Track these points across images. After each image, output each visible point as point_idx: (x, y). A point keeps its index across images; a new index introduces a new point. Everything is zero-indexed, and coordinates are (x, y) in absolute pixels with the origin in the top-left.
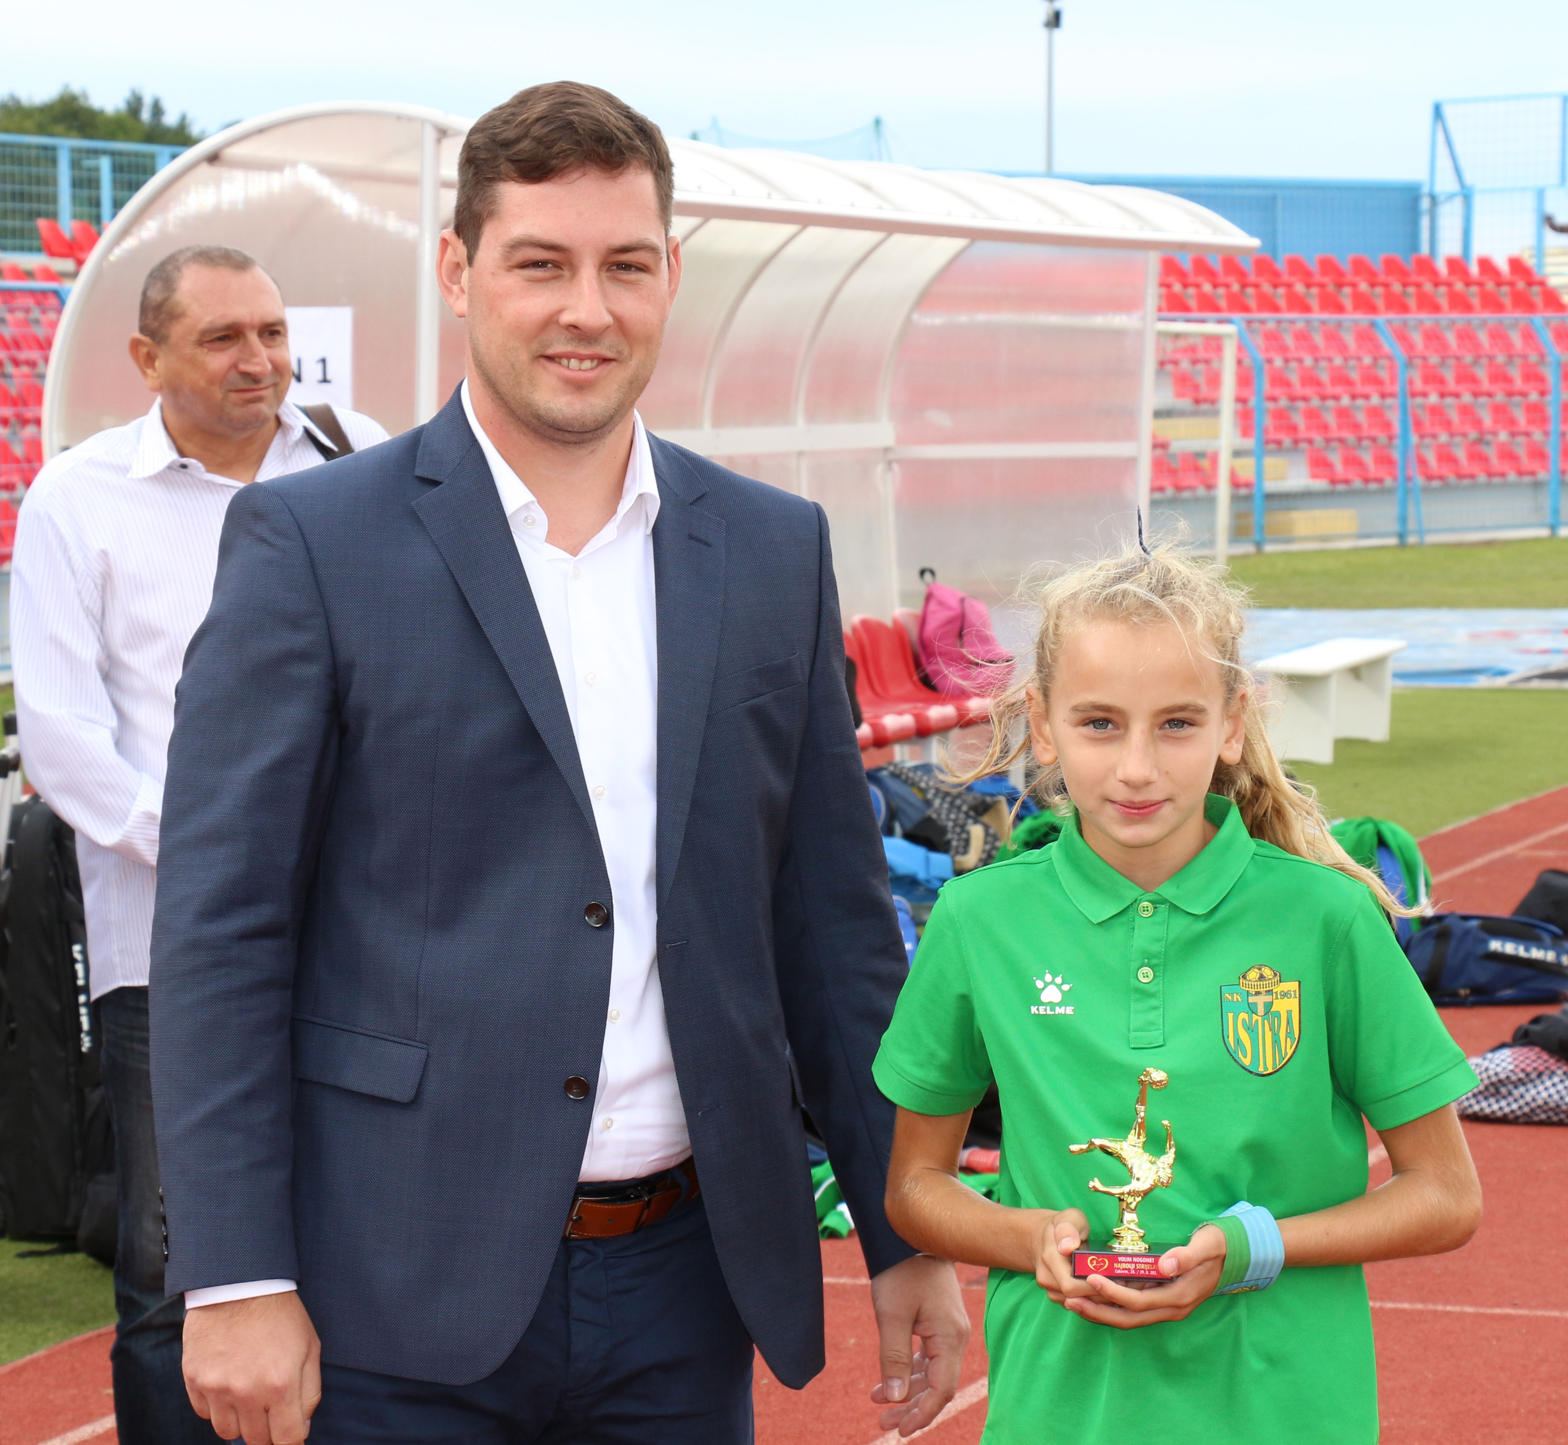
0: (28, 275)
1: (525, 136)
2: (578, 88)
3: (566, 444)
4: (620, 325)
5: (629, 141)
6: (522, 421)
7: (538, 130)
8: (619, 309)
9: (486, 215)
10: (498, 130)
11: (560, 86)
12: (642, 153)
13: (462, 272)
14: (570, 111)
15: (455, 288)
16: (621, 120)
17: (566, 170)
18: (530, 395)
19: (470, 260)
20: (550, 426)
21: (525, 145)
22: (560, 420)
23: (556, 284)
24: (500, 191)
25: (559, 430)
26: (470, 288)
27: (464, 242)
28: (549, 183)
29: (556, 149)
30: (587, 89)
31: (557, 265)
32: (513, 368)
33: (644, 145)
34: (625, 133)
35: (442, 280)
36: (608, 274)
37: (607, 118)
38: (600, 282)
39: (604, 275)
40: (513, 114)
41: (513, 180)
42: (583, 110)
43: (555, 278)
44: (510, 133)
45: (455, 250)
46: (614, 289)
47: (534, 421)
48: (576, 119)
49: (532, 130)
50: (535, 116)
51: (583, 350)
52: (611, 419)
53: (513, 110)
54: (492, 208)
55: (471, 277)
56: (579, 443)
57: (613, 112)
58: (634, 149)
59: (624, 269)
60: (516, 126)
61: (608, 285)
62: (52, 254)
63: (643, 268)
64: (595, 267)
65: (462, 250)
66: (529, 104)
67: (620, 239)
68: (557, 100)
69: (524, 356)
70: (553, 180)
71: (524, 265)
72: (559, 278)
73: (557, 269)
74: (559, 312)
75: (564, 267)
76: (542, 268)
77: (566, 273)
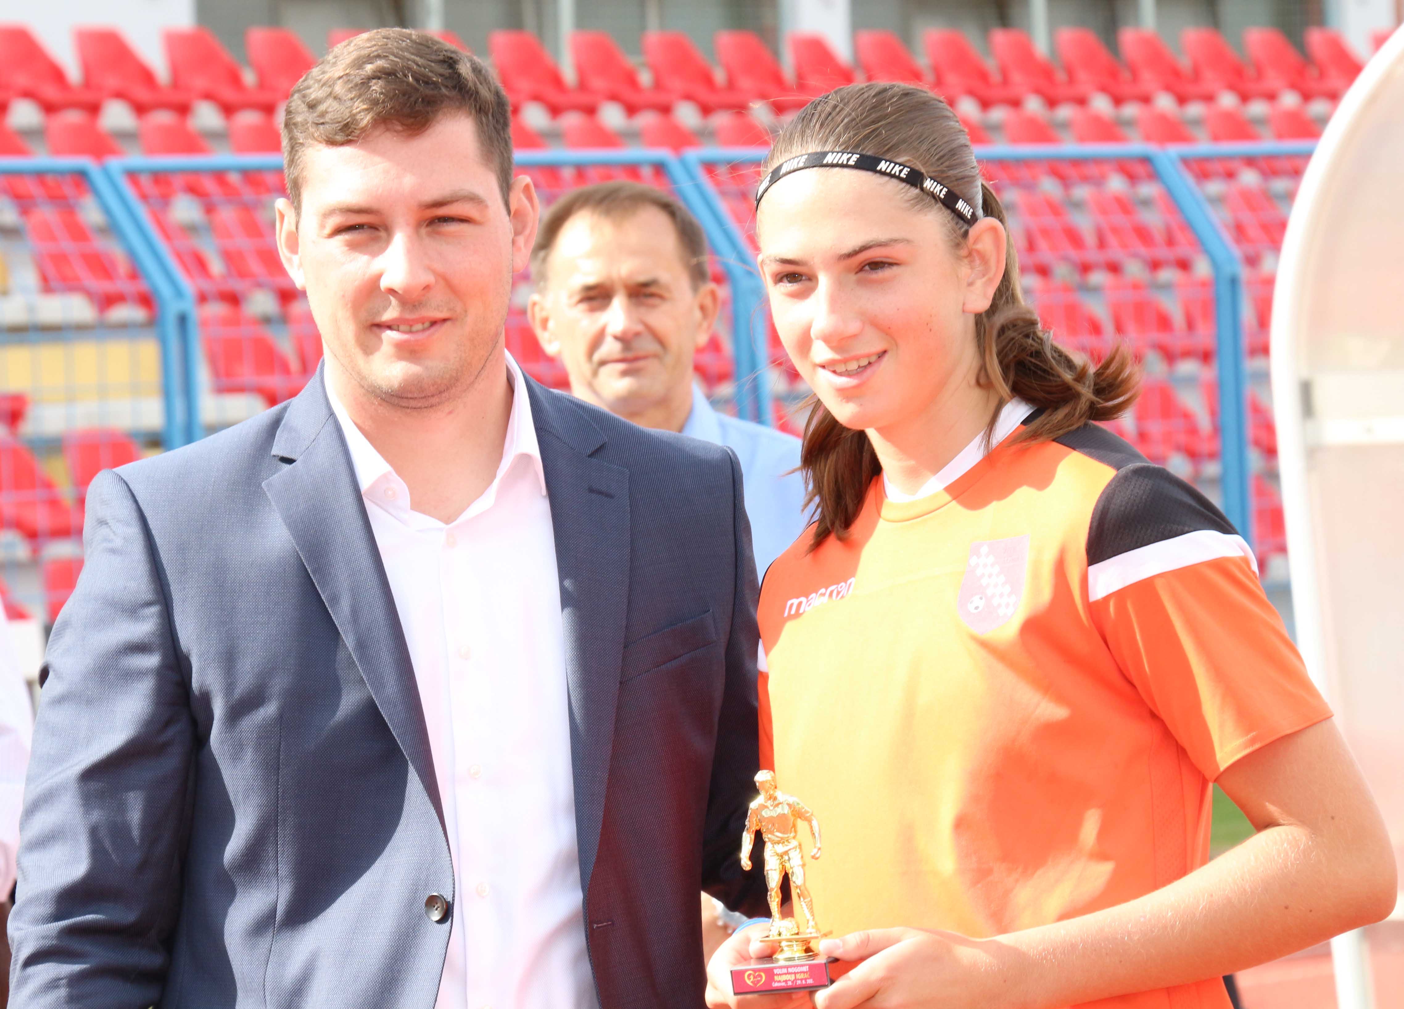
3: (418, 410)
6: (370, 391)
10: (309, 91)
18: (366, 365)
20: (391, 395)
24: (310, 157)
25: (401, 397)
31: (373, 227)
36: (429, 230)
38: (418, 240)
39: (423, 231)
43: (373, 240)
44: (317, 94)
46: (435, 245)
47: (377, 391)
49: (335, 89)
50: (338, 73)
51: (409, 315)
56: (430, 407)
59: (446, 222)
61: (428, 241)
63: (465, 219)
64: (409, 225)
71: (341, 230)
72: (376, 239)
73: (373, 231)
74: (379, 277)
75: (380, 228)
76: (361, 231)
77: (383, 234)
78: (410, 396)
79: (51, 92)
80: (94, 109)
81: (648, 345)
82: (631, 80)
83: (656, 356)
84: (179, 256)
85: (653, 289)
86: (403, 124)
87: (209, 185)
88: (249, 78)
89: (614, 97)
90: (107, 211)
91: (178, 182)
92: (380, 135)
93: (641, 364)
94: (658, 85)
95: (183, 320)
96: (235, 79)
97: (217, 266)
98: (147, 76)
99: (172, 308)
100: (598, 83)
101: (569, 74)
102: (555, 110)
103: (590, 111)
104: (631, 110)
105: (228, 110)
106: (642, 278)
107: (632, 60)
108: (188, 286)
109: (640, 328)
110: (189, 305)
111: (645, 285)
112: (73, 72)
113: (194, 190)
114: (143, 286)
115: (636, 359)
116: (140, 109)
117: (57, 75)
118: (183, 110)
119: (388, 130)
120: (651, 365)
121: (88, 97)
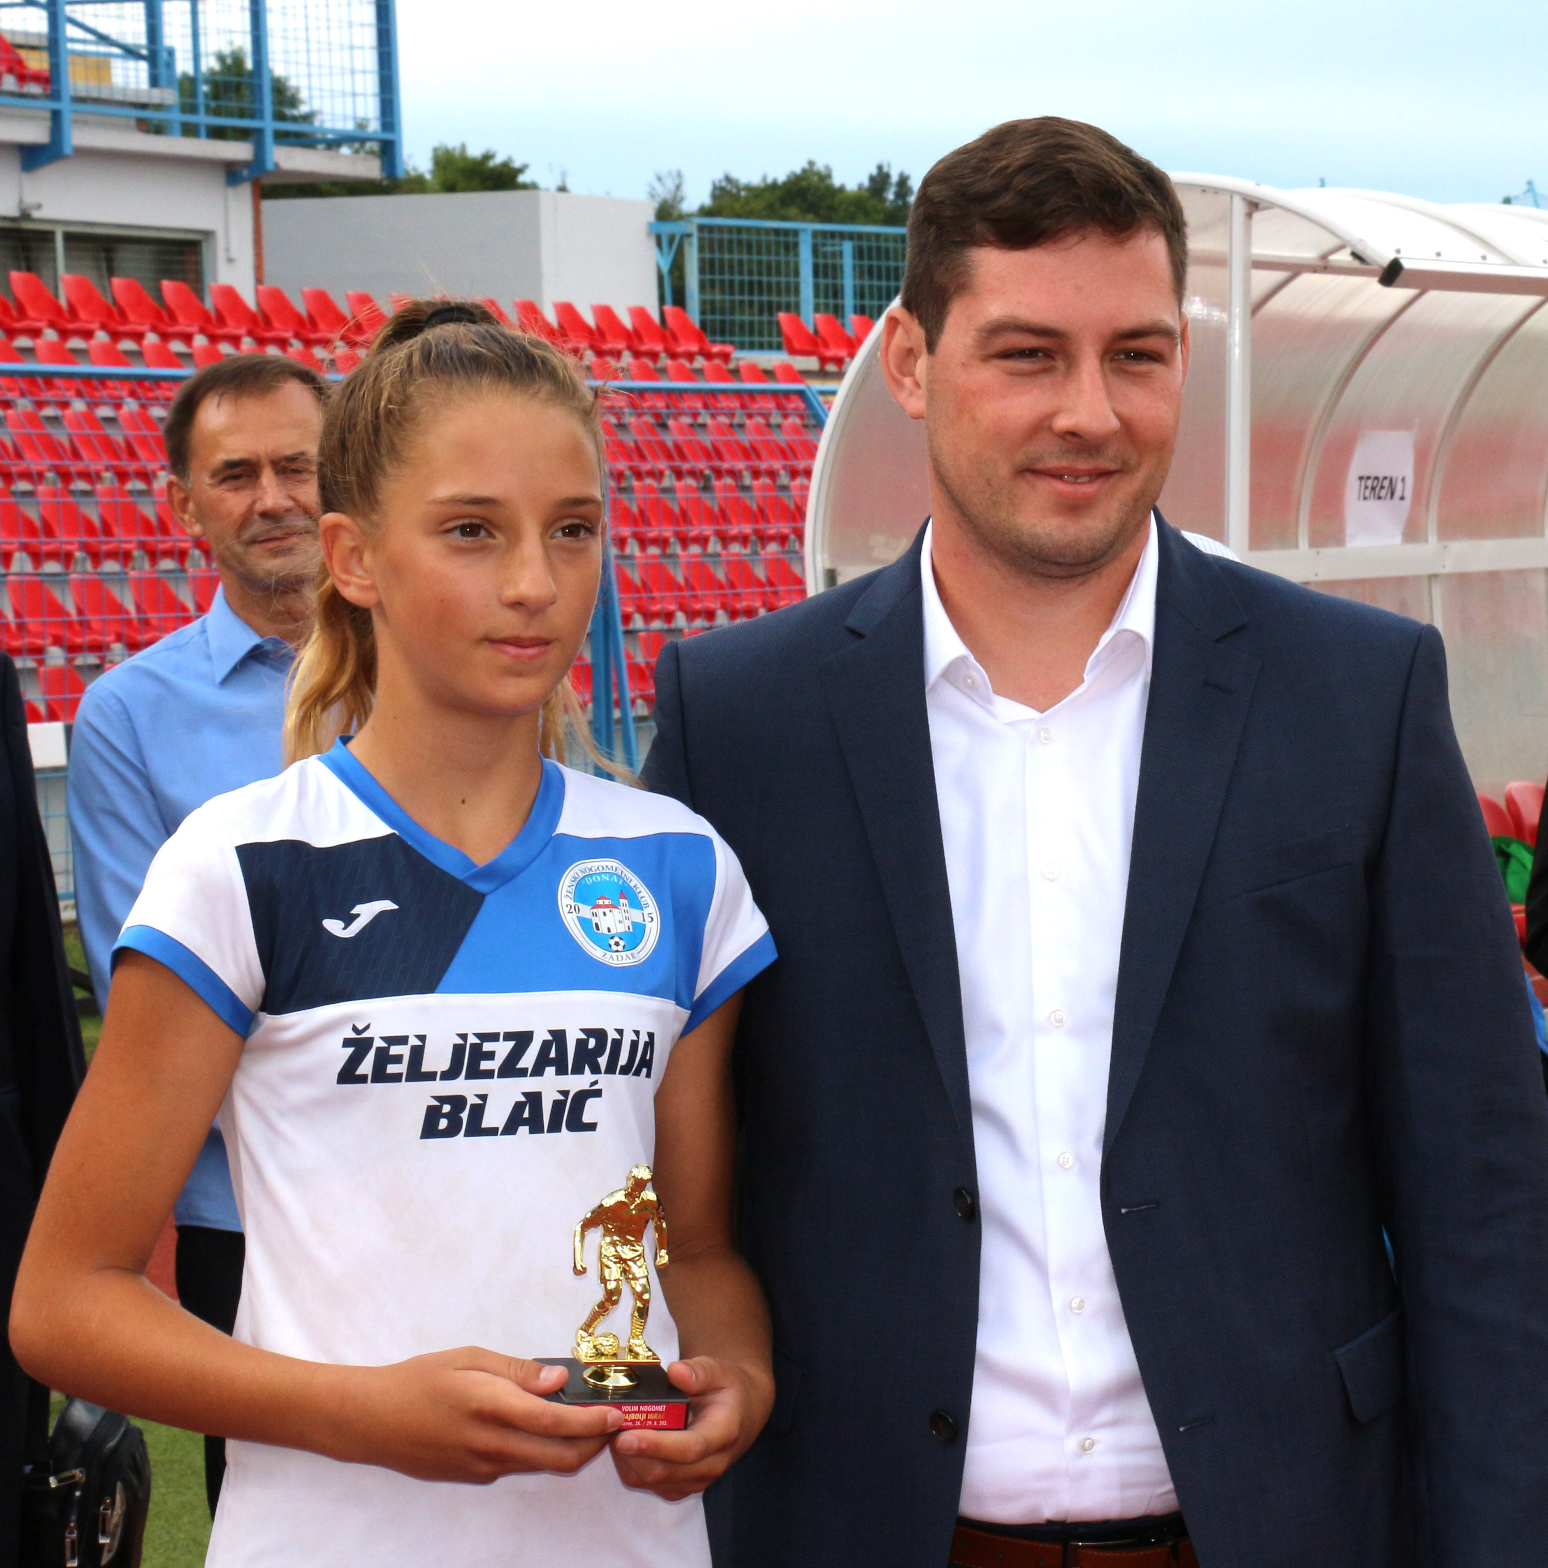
0: (768, 374)
1: (1006, 188)
2: (1068, 126)
3: (1050, 579)
4: (1127, 427)
5: (1140, 195)
6: (996, 549)
7: (1021, 182)
8: (1124, 409)
9: (952, 290)
10: (967, 181)
11: (1044, 124)
12: (1155, 211)
13: (916, 361)
14: (1065, 157)
15: (908, 381)
16: (1128, 168)
17: (1062, 234)
18: (1011, 519)
19: (931, 346)
20: (1033, 558)
21: (1006, 200)
22: (1048, 548)
23: (1046, 380)
24: (974, 259)
25: (1045, 561)
26: (930, 382)
27: (921, 323)
28: (1037, 250)
29: (1048, 207)
30: (1079, 127)
31: (1048, 354)
32: (989, 485)
33: (1157, 200)
34: (1134, 185)
35: (889, 370)
36: (1114, 365)
37: (1112, 166)
38: (1104, 376)
39: (1107, 366)
40: (986, 160)
41: (990, 244)
42: (1080, 156)
43: (1046, 371)
44: (987, 184)
45: (907, 332)
46: (1121, 385)
47: (1014, 551)
48: (1074, 167)
49: (1015, 181)
50: (1017, 163)
51: (1083, 465)
52: (1111, 547)
53: (986, 154)
54: (961, 280)
55: (931, 368)
56: (1070, 577)
57: (1116, 158)
58: (1146, 206)
59: (1134, 358)
60: (993, 175)
61: (1111, 378)
62: (793, 351)
63: (1156, 357)
64: (1097, 356)
65: (918, 333)
66: (1007, 146)
67: (1129, 320)
68: (1045, 142)
69: (1004, 470)
70: (1043, 246)
71: (1006, 355)
72: (1052, 368)
73: (1048, 358)
75: (1058, 356)
76: (1028, 358)
77: (1061, 363)
106: (289, 452)
115: (288, 536)
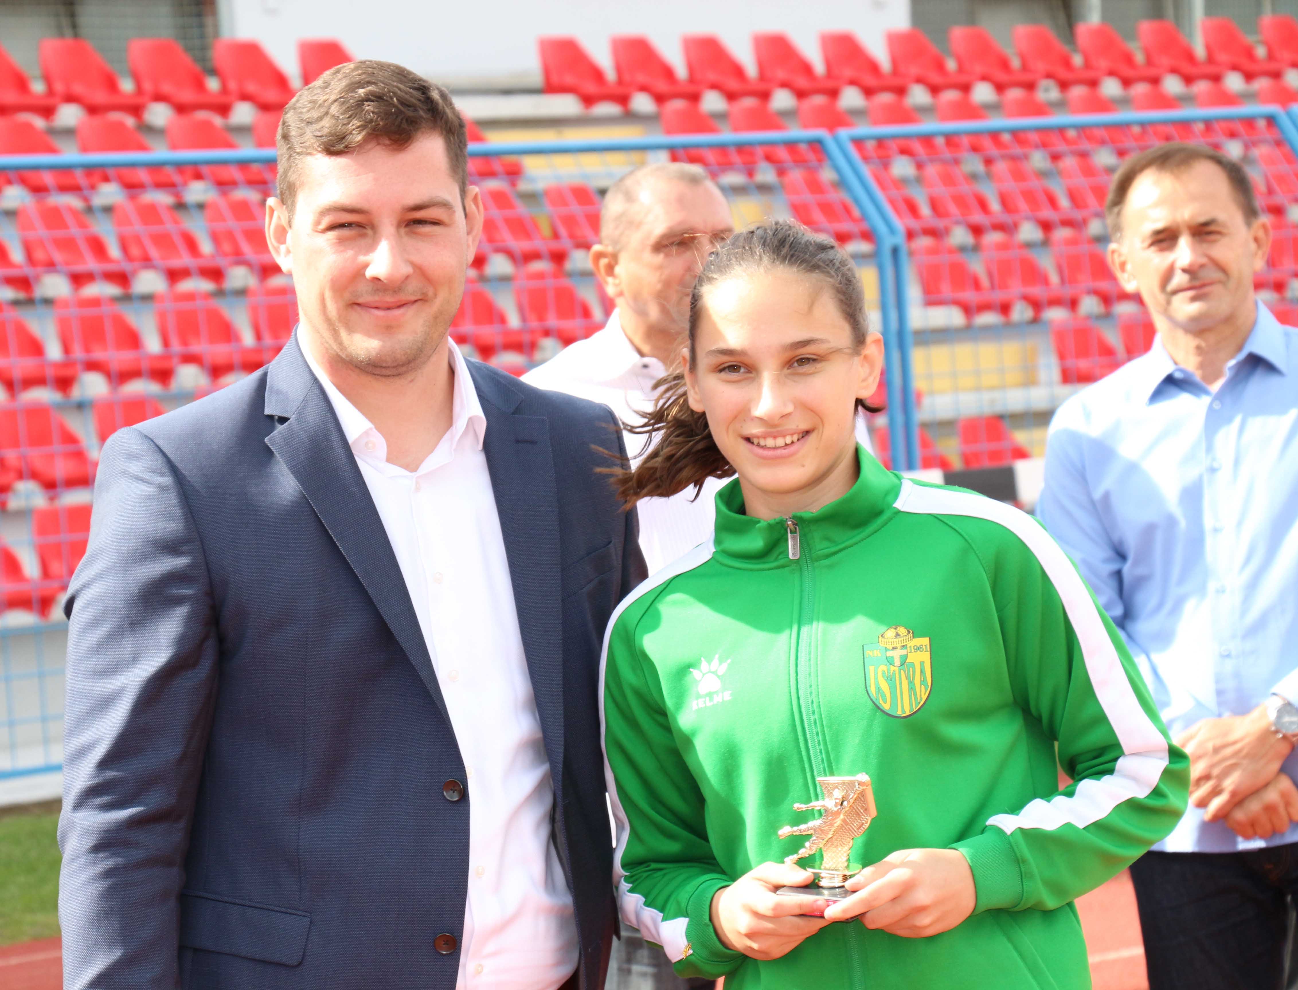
3: (387, 377)
4: (420, 272)
13: (287, 234)
15: (282, 248)
20: (367, 364)
21: (326, 122)
23: (360, 241)
24: (307, 164)
25: (375, 366)
31: (361, 226)
38: (399, 237)
43: (360, 236)
44: (314, 112)
49: (332, 109)
50: (334, 96)
54: (302, 178)
56: (397, 375)
59: (419, 224)
63: (437, 222)
64: (393, 225)
67: (413, 199)
72: (363, 236)
73: (361, 228)
74: (366, 266)
75: (367, 227)
76: (348, 228)
77: (369, 232)
78: (384, 365)
79: (802, 82)
80: (834, 94)
81: (1212, 274)
82: (1249, 53)
83: (1220, 282)
84: (892, 202)
85: (1212, 228)
86: (390, 139)
87: (918, 148)
88: (951, 65)
89: (1235, 68)
90: (837, 169)
91: (893, 146)
92: (372, 149)
93: (1206, 290)
94: (1271, 56)
95: (895, 251)
96: (940, 66)
97: (925, 210)
98: (874, 67)
99: (888, 242)
100: (1223, 57)
101: (1200, 51)
102: (1188, 80)
103: (1216, 79)
104: (1249, 77)
105: (935, 90)
106: (1202, 219)
107: (1250, 39)
108: (899, 225)
109: (1204, 260)
110: (900, 239)
111: (1206, 224)
112: (819, 67)
113: (905, 151)
114: (865, 226)
115: (1203, 286)
116: (868, 92)
117: (806, 69)
118: (901, 91)
119: (379, 144)
120: (1216, 289)
121: (830, 84)
